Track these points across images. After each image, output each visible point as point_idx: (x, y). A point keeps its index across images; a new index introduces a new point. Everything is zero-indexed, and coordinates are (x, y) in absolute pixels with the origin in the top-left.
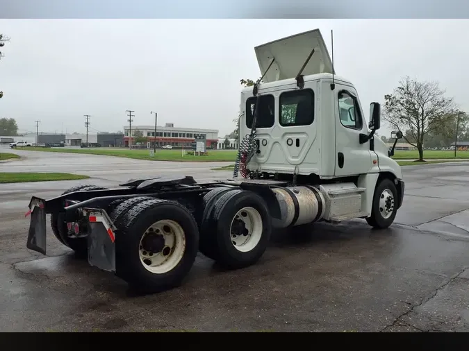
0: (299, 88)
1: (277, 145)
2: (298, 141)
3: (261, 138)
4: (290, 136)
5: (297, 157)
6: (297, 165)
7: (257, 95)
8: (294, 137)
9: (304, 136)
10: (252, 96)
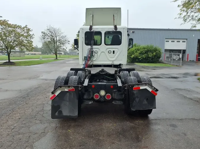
0: (115, 30)
1: (103, 53)
2: (114, 51)
3: (94, 50)
4: (110, 50)
5: (113, 58)
6: (113, 61)
7: (92, 31)
8: (112, 50)
9: (117, 50)
10: (89, 31)
